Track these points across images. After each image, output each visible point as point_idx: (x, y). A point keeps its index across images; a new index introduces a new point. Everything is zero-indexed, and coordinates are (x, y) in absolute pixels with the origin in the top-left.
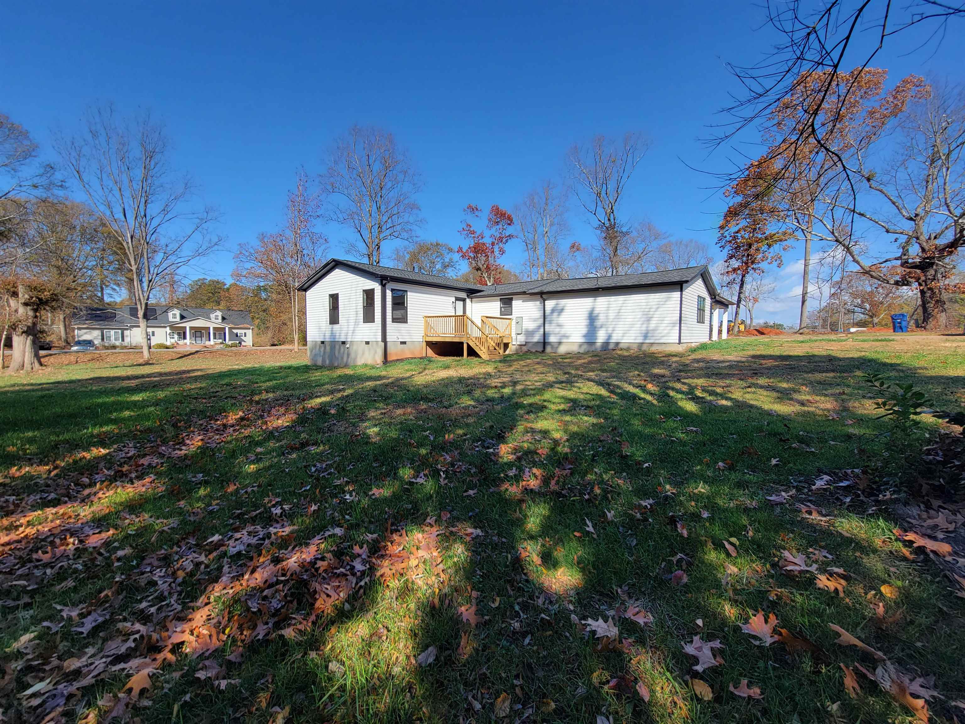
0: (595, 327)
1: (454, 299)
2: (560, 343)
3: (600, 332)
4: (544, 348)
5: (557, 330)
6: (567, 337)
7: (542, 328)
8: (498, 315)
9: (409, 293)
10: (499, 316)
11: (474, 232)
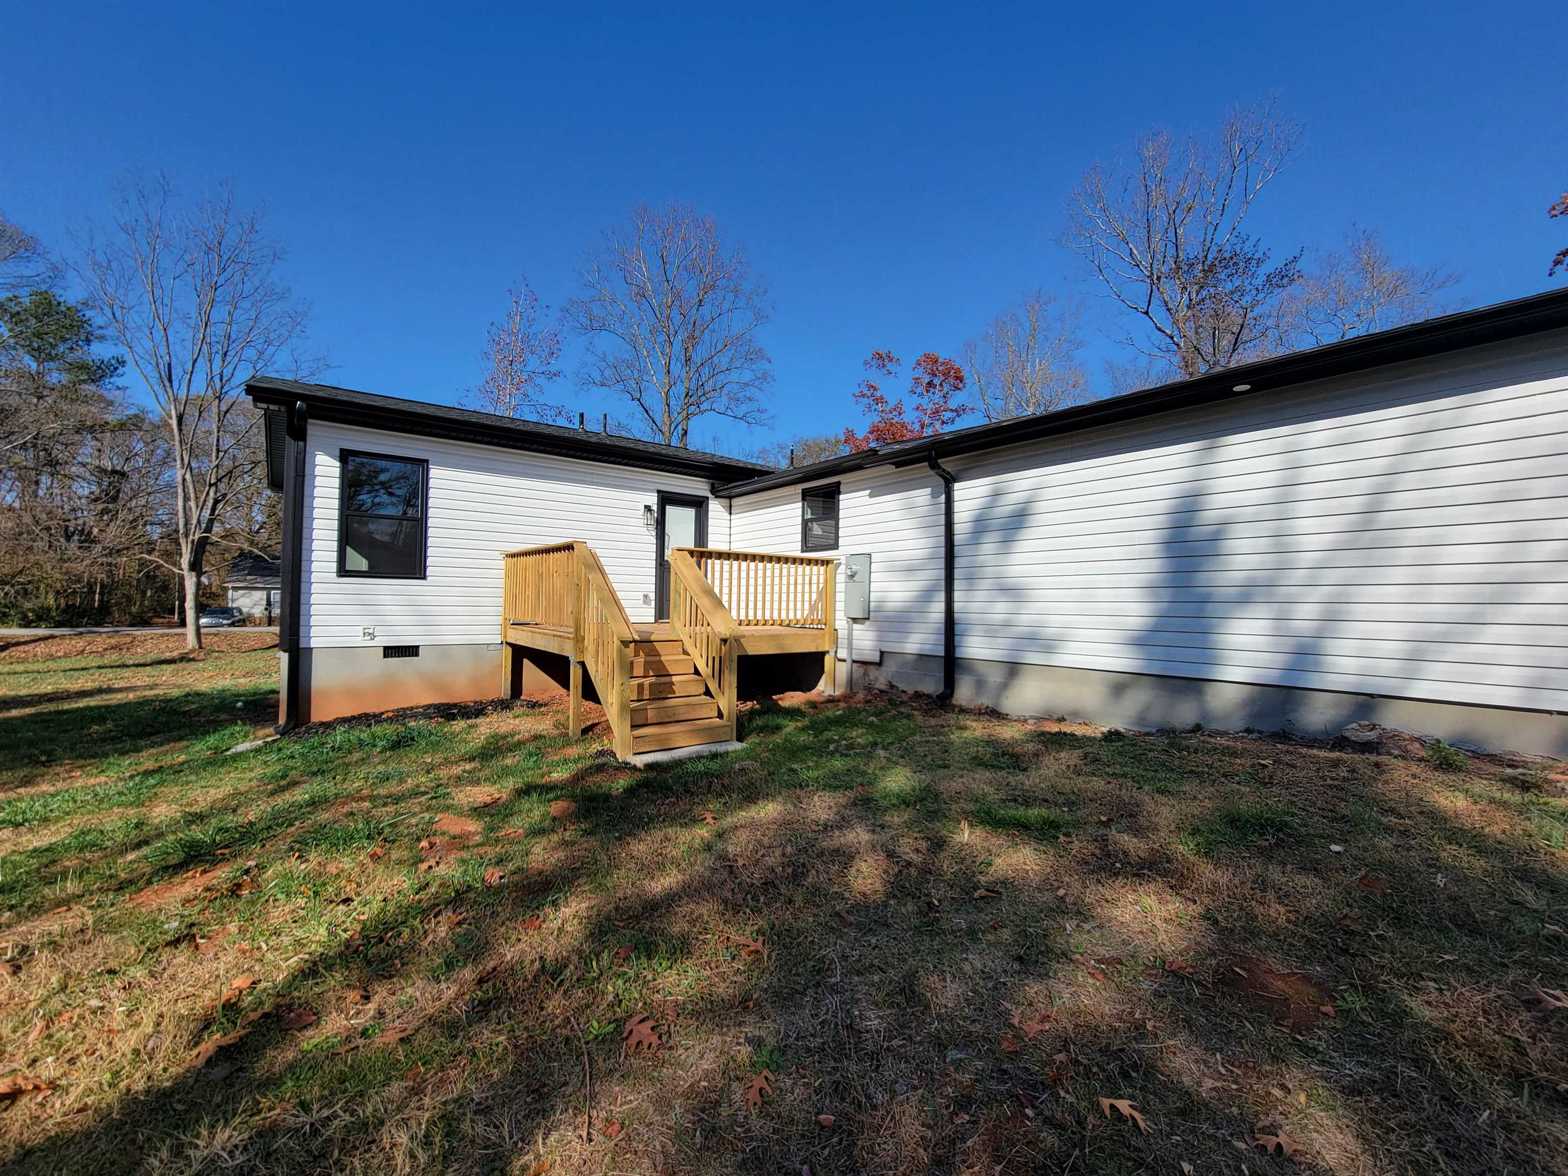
0: (1205, 601)
1: (652, 500)
2: (1013, 669)
3: (1237, 626)
4: (950, 684)
5: (1000, 610)
6: (1048, 645)
7: (942, 596)
8: (796, 550)
9: (435, 472)
10: (798, 554)
11: (879, 400)
